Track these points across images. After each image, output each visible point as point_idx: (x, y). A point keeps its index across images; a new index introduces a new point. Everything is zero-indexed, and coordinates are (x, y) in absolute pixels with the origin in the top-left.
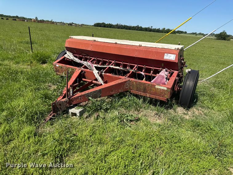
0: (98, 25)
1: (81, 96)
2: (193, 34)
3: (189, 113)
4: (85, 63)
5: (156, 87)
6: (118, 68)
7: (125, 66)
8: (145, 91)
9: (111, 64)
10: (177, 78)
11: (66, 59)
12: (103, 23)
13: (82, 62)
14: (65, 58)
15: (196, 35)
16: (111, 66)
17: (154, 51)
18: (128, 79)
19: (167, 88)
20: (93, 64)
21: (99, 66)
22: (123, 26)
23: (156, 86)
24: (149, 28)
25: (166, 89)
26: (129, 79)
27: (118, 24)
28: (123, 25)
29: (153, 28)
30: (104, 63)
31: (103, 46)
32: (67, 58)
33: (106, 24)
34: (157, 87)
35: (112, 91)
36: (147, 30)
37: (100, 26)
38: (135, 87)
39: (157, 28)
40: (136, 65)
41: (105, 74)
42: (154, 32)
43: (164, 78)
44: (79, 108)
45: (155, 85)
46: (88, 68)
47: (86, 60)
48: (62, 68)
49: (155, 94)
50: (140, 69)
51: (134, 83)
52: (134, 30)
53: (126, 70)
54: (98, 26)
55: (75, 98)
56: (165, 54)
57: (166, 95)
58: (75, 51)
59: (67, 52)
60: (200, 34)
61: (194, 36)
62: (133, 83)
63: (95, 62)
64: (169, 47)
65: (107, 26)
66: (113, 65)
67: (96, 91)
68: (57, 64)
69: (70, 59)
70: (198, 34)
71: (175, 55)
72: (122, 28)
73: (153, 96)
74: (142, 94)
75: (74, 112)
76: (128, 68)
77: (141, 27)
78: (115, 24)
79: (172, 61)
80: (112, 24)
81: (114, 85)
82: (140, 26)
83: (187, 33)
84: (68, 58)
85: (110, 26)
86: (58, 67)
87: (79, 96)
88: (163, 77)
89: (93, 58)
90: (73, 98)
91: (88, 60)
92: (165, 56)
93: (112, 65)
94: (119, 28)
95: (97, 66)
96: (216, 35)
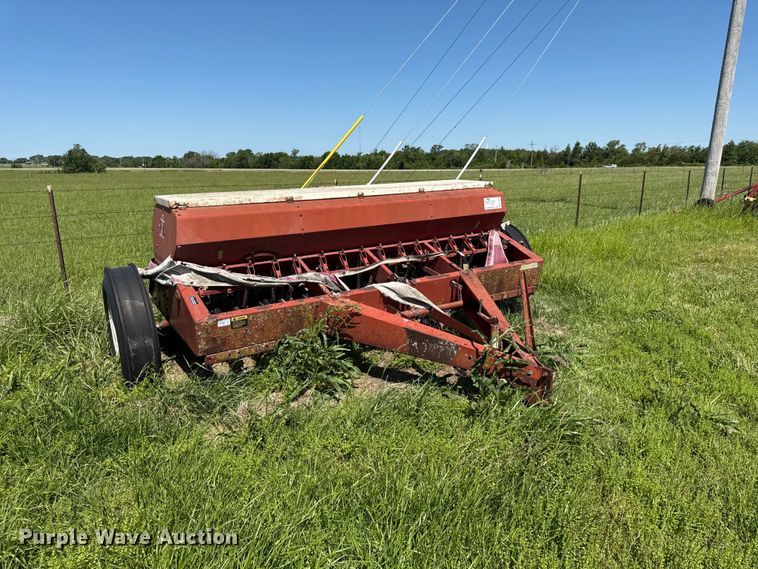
5: (521, 269)
8: (500, 287)
9: (375, 258)
11: (200, 292)
16: (386, 262)
34: (523, 267)
43: (501, 249)
45: (520, 265)
48: (245, 325)
56: (485, 199)
58: (221, 252)
71: (500, 198)
86: (225, 327)
91: (299, 270)
92: (485, 204)
96: (53, 161)
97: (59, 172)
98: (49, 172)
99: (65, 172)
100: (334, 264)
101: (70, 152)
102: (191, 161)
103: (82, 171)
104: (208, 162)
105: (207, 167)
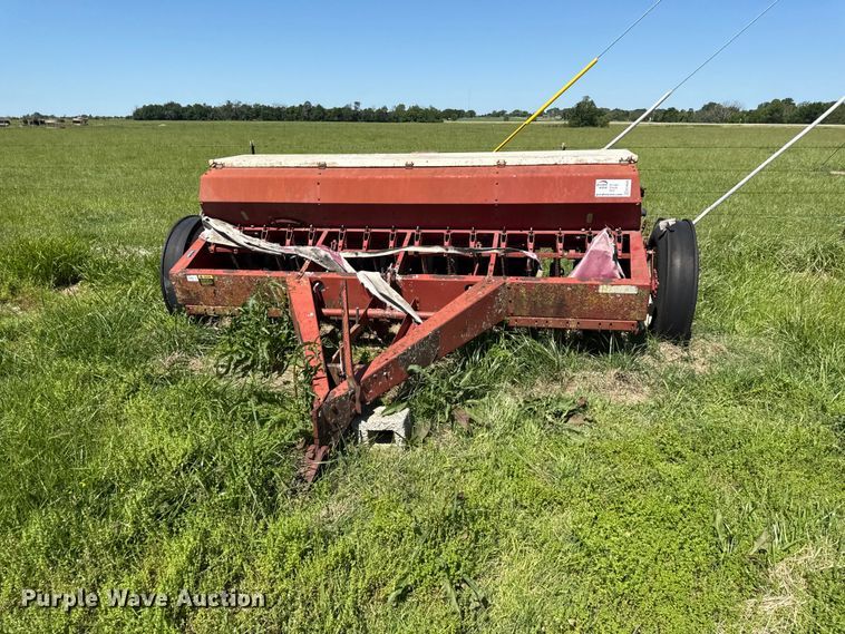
0: (149, 114)
1: (386, 368)
2: (496, 115)
3: (695, 354)
4: (307, 252)
5: (600, 291)
6: (436, 249)
7: (459, 241)
8: (561, 310)
9: (406, 242)
10: (651, 252)
11: (212, 248)
12: (172, 104)
13: (290, 249)
14: (207, 244)
15: (507, 119)
16: (412, 249)
17: (560, 178)
18: (497, 282)
19: (639, 287)
20: (336, 250)
21: (362, 254)
22: (250, 108)
23: (601, 287)
24: (347, 109)
25: (633, 290)
26: (501, 279)
27: (229, 105)
28: (251, 103)
29: (362, 107)
30: (379, 242)
31: (363, 181)
32: (218, 245)
33: (184, 105)
34: (603, 289)
35: (465, 331)
36: (342, 115)
37: (162, 118)
38: (525, 303)
39: (377, 107)
40: (497, 233)
41: (407, 278)
42: (368, 121)
43: (608, 257)
44: (393, 410)
45: (597, 286)
46: (324, 270)
47: (301, 240)
48: (213, 285)
49: (598, 313)
50: (517, 242)
51: (523, 291)
52: (297, 119)
53: (470, 255)
54: (150, 118)
55: (371, 376)
56: (598, 181)
57: (634, 309)
58: (243, 213)
59: (212, 222)
60: (517, 114)
61: (500, 122)
62: (517, 290)
63: (341, 243)
64: (598, 158)
65: (187, 114)
66: (417, 243)
67: (426, 338)
68: (191, 271)
69: (233, 248)
70: (511, 115)
71: (630, 181)
72: (248, 118)
73: (591, 324)
74: (553, 322)
75: (382, 428)
76: (472, 244)
77: (319, 106)
78: (217, 105)
79: (622, 201)
80: (208, 104)
81: (468, 309)
82: (314, 104)
83: (477, 114)
84: (223, 241)
85: (201, 113)
86: (194, 283)
87: (382, 369)
88: (604, 256)
89: (326, 231)
90: (366, 379)
91: (310, 242)
92: (597, 189)
93: (411, 243)
94: (236, 118)
95: (354, 256)
96: (565, 114)
97: (565, 126)
98: (556, 126)
99: (570, 126)
100: (353, 242)
101: (579, 105)
102: (708, 114)
103: (586, 125)
104: (728, 115)
105: (726, 121)
